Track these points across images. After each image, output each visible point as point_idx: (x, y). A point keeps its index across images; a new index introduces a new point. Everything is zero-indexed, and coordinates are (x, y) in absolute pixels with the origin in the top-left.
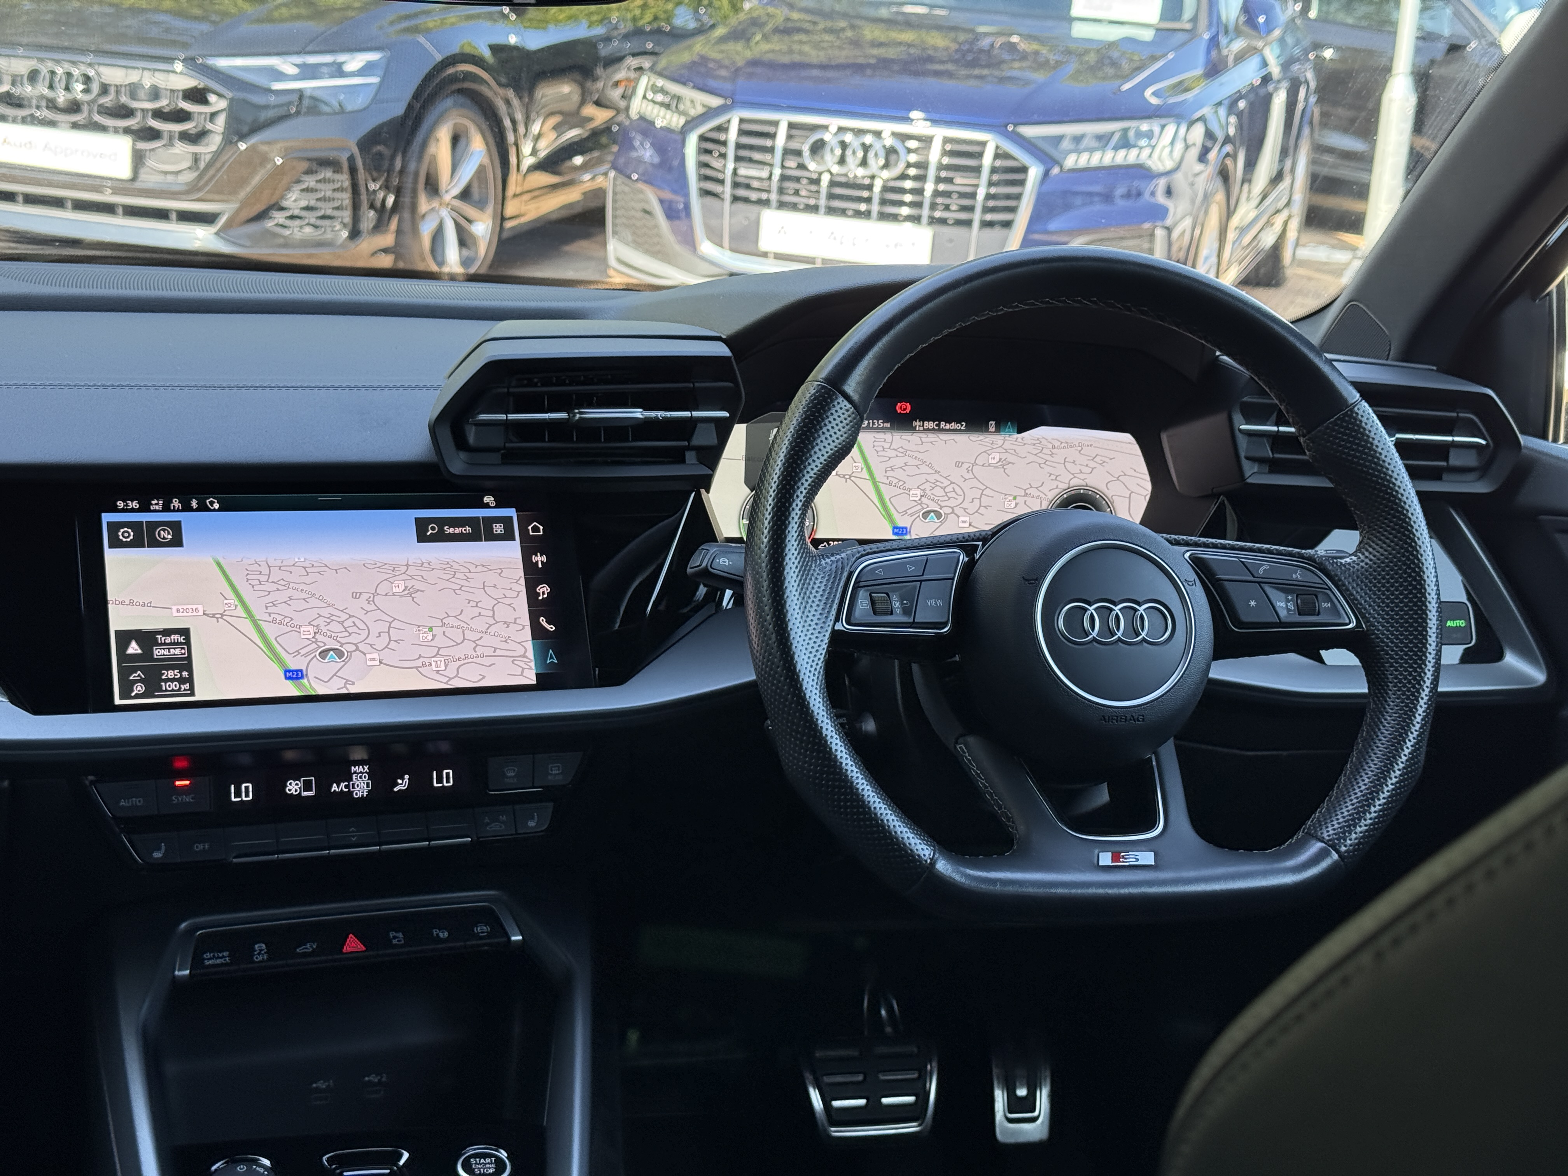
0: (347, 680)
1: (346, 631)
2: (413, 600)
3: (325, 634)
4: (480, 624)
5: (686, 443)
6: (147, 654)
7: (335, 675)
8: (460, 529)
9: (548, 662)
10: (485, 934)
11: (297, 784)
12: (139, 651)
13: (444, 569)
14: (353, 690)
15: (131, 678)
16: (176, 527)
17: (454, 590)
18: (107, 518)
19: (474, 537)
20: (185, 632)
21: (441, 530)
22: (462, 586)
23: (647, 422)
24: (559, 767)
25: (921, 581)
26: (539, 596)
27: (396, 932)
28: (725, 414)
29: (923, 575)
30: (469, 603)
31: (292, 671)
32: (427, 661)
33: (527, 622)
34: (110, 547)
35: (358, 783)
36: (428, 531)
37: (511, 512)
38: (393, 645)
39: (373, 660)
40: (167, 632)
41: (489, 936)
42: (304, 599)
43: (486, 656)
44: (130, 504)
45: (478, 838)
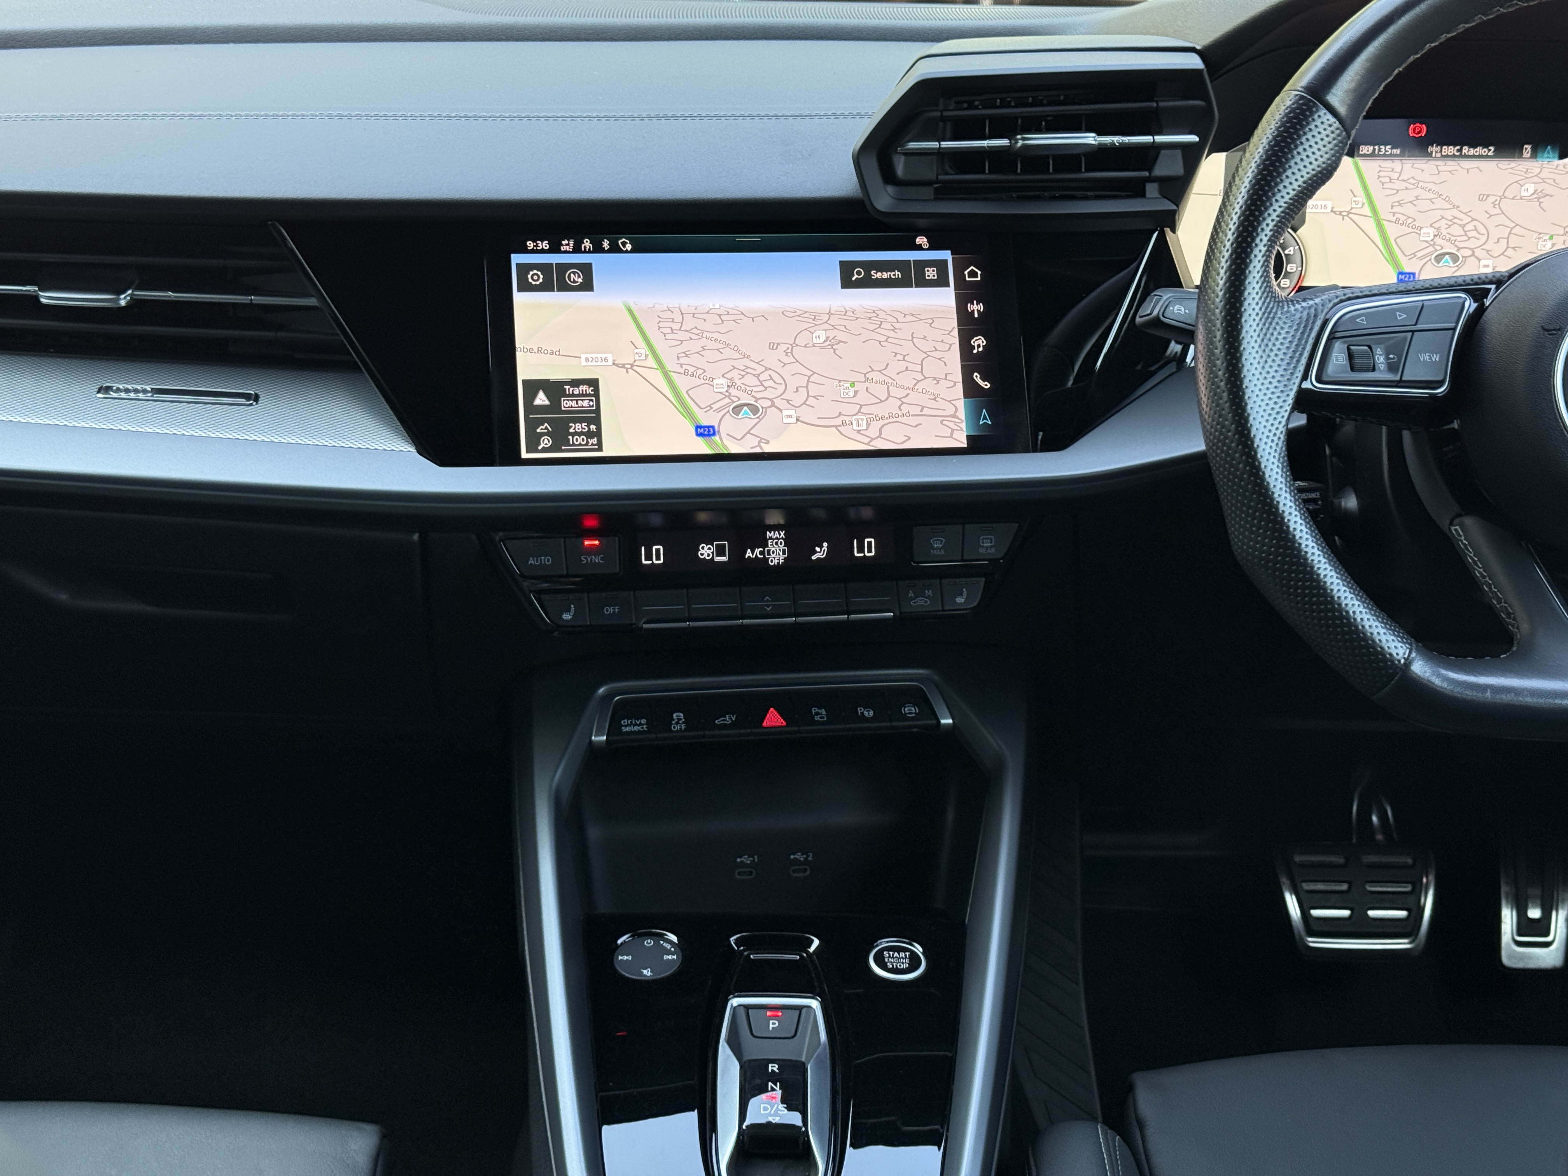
0: (762, 439)
1: (762, 385)
2: (834, 352)
3: (739, 388)
4: (907, 380)
5: (1147, 174)
6: (555, 406)
7: (748, 432)
8: (889, 273)
9: (981, 423)
10: (913, 715)
11: (709, 549)
12: (547, 402)
13: (870, 318)
14: (768, 449)
15: (538, 430)
16: (586, 270)
17: (880, 342)
18: (516, 259)
19: (903, 283)
20: (594, 383)
21: (868, 274)
22: (889, 337)
23: (1102, 149)
24: (991, 539)
25: (1413, 332)
26: (975, 349)
27: (819, 709)
28: (1194, 138)
29: (1416, 324)
30: (895, 356)
31: (704, 427)
32: (848, 419)
33: (959, 378)
34: (519, 290)
35: (773, 549)
36: (854, 275)
37: (946, 255)
38: (811, 401)
39: (790, 416)
40: (575, 383)
41: (918, 717)
42: (718, 350)
43: (912, 415)
44: (540, 245)
45: (901, 613)
